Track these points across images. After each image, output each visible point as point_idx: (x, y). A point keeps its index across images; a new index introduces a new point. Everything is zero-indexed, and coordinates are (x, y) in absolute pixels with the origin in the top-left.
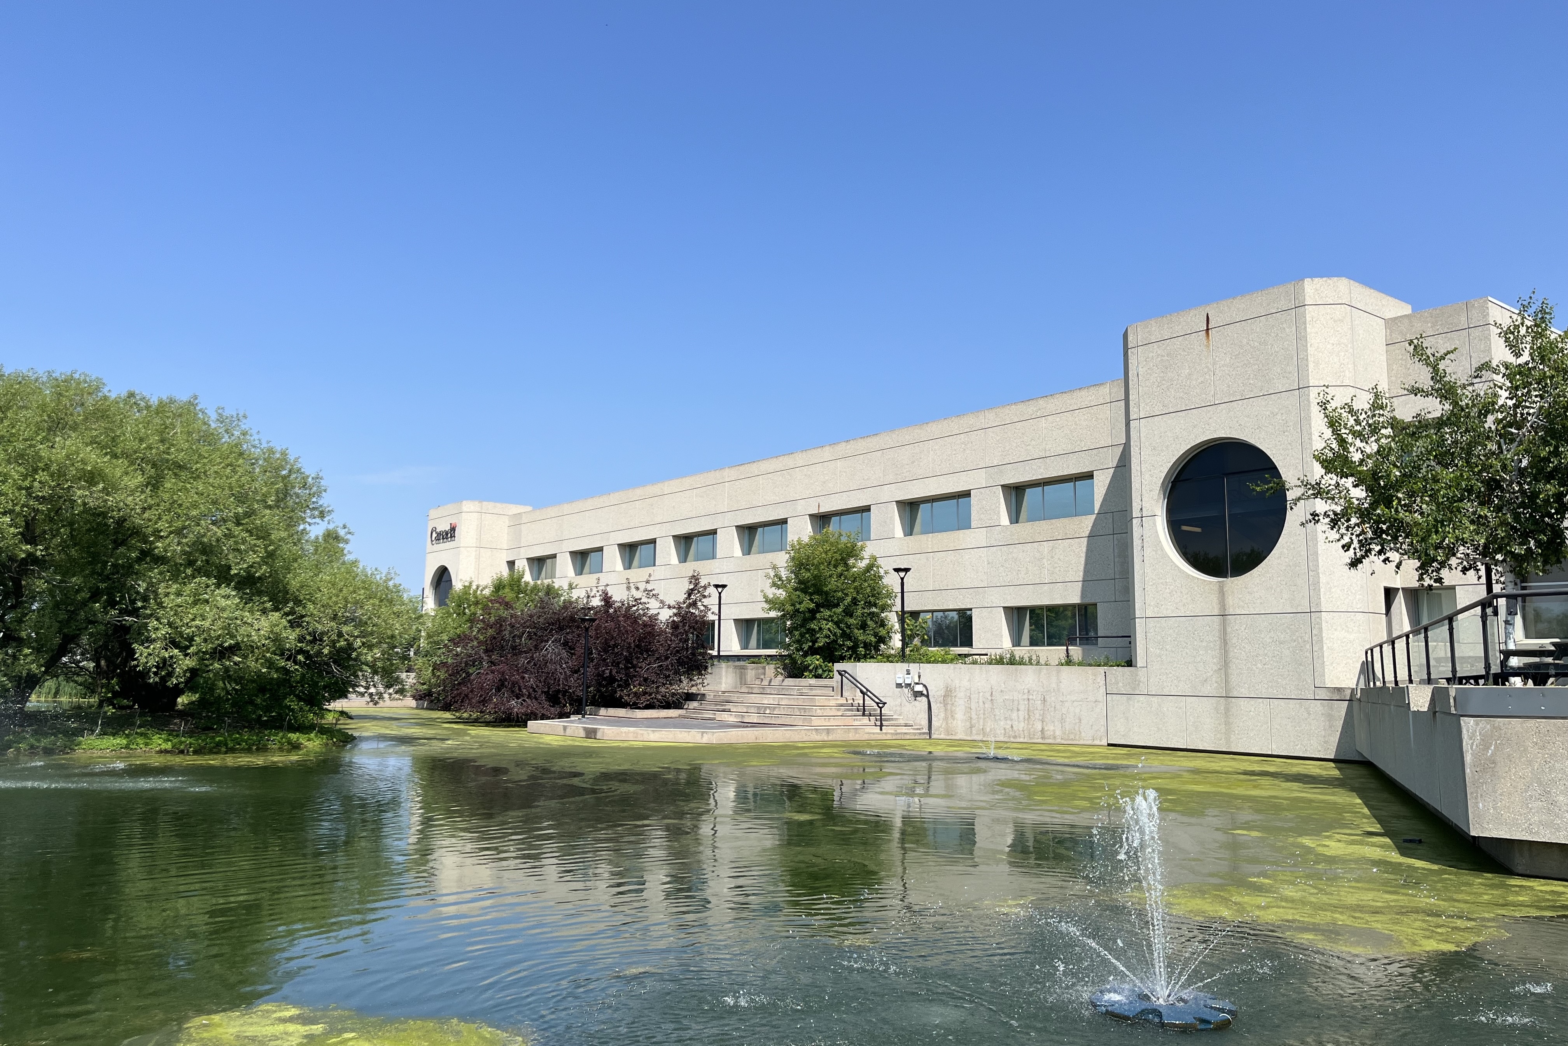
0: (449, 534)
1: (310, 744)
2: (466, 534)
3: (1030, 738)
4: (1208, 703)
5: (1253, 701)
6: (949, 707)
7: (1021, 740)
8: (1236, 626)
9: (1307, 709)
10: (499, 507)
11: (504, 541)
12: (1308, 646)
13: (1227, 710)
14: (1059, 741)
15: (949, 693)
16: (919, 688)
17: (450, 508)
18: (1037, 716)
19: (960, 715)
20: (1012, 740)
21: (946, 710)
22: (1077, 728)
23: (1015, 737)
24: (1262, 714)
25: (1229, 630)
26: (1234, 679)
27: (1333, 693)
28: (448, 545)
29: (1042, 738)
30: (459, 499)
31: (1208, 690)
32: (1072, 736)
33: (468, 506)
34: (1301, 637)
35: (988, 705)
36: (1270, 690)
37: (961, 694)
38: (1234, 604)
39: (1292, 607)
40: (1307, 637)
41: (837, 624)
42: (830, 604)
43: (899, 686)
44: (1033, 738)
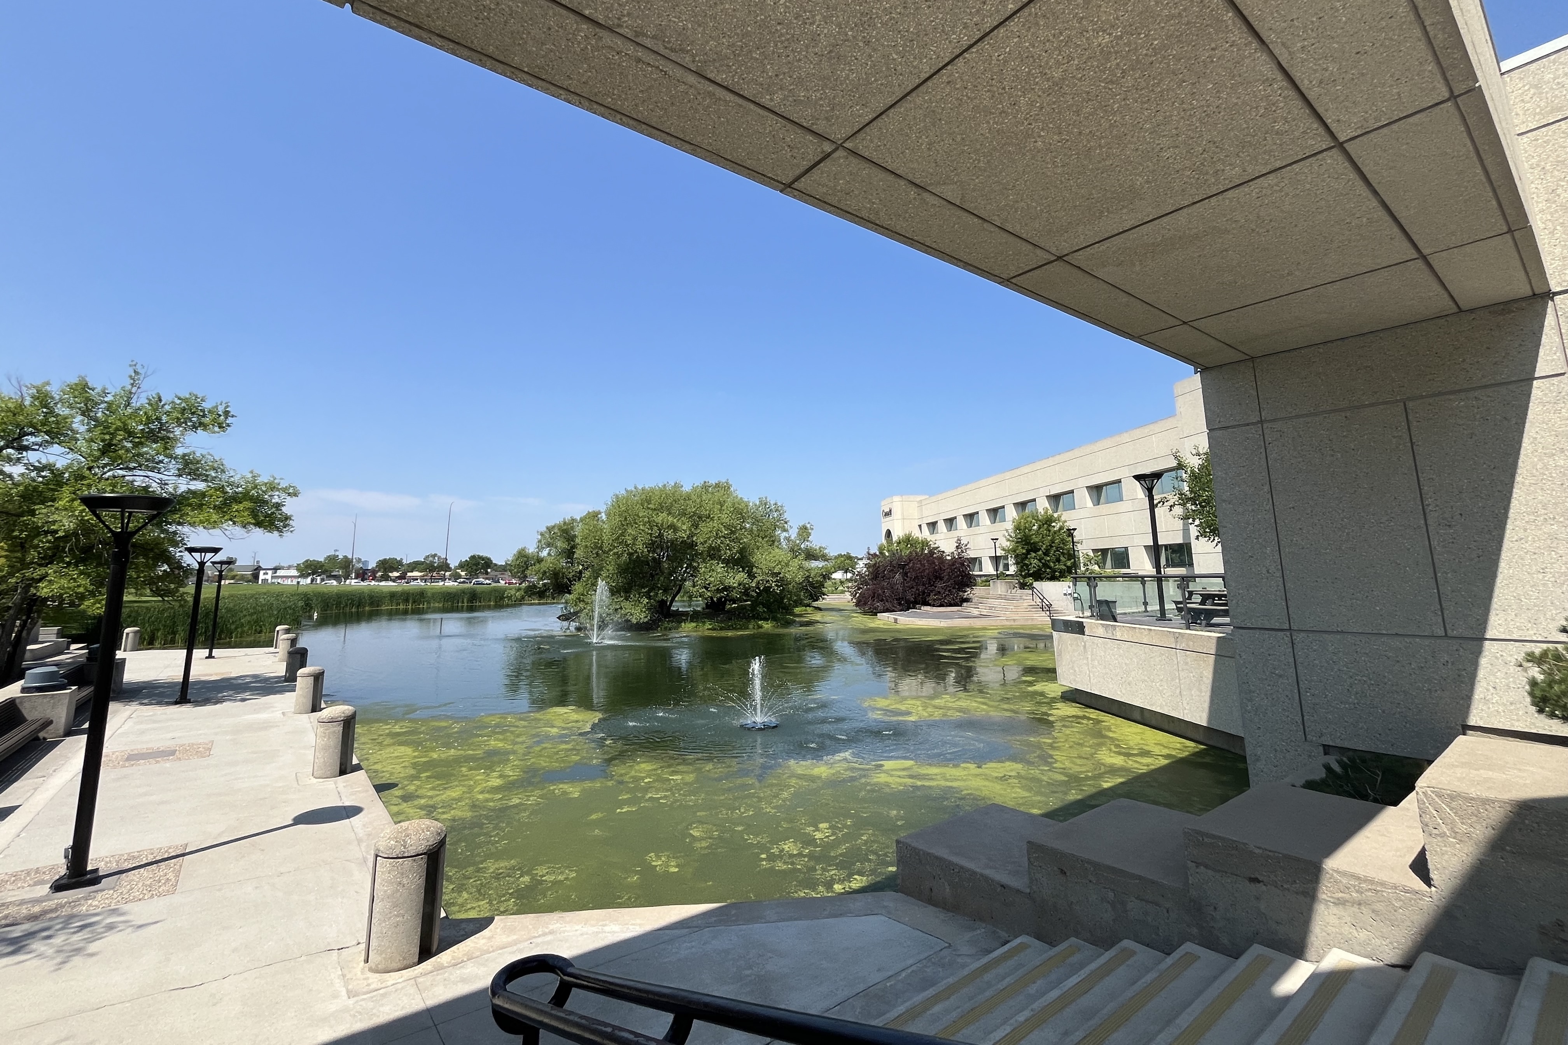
0: (888, 514)
1: (766, 626)
2: (897, 513)
10: (912, 498)
11: (916, 514)
16: (1076, 595)
17: (888, 500)
28: (888, 519)
30: (891, 496)
33: (896, 498)
41: (1040, 560)
42: (1036, 550)
43: (1065, 594)
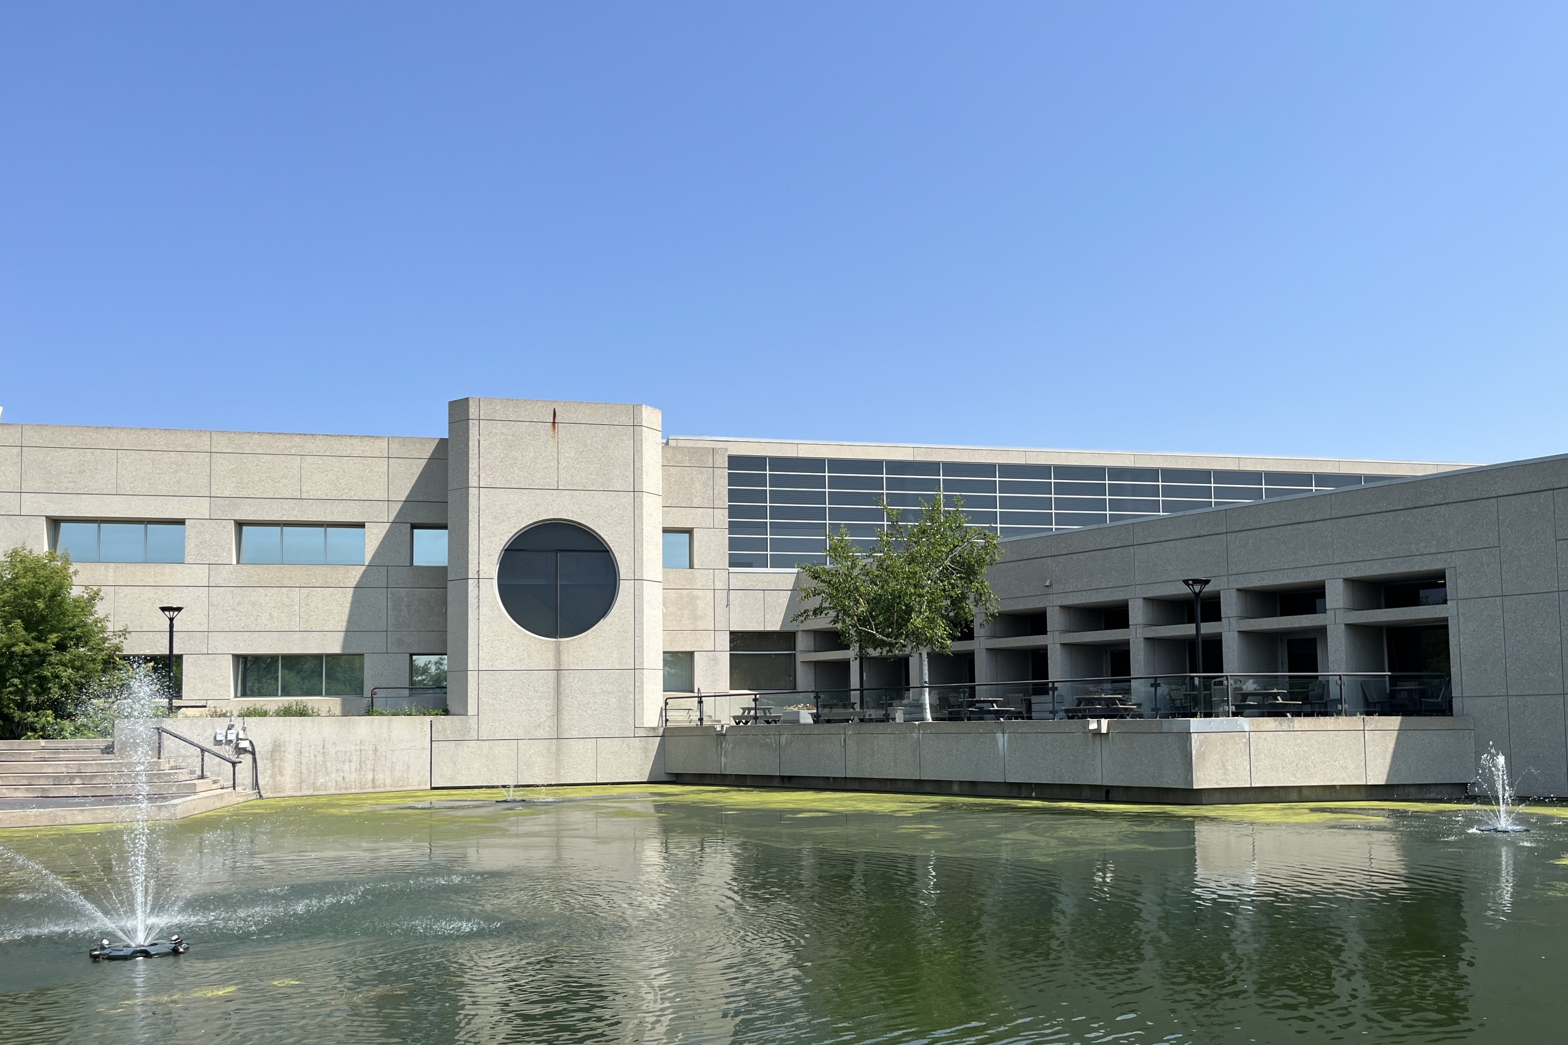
3: (361, 789)
4: (540, 746)
5: (582, 741)
6: (277, 763)
7: (353, 791)
8: (568, 679)
9: (628, 746)
12: (632, 696)
13: (558, 749)
14: (388, 789)
15: (277, 749)
18: (369, 766)
19: (289, 770)
20: (343, 791)
21: (274, 766)
22: (405, 776)
23: (347, 788)
24: (590, 751)
25: (563, 682)
26: (565, 724)
27: (649, 731)
29: (373, 787)
31: (540, 733)
32: (401, 783)
34: (626, 689)
35: (320, 758)
36: (598, 731)
37: (291, 749)
38: (568, 660)
39: (619, 664)
40: (631, 689)
44: (364, 788)
